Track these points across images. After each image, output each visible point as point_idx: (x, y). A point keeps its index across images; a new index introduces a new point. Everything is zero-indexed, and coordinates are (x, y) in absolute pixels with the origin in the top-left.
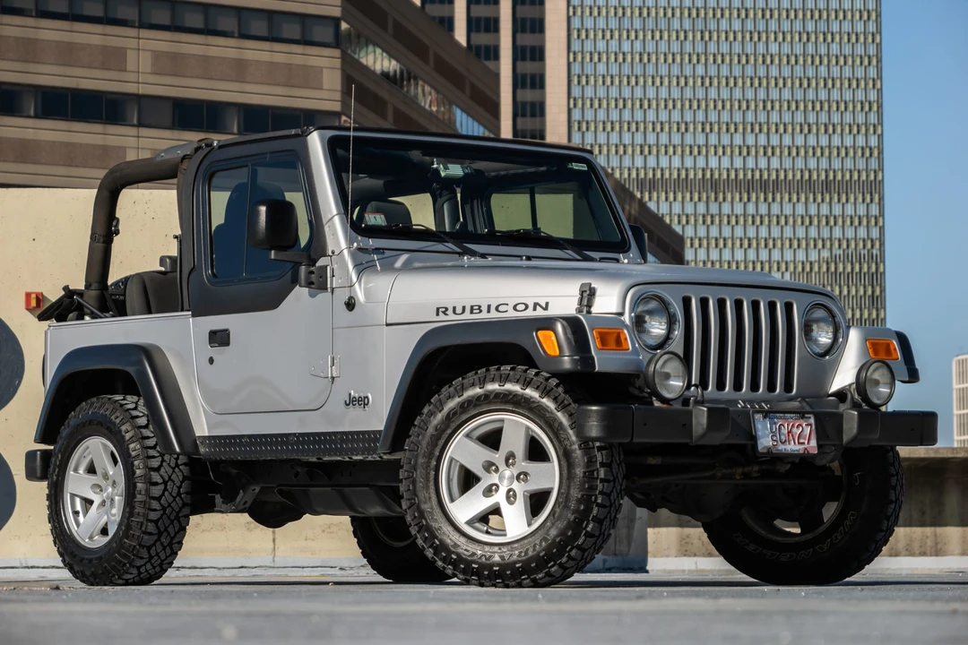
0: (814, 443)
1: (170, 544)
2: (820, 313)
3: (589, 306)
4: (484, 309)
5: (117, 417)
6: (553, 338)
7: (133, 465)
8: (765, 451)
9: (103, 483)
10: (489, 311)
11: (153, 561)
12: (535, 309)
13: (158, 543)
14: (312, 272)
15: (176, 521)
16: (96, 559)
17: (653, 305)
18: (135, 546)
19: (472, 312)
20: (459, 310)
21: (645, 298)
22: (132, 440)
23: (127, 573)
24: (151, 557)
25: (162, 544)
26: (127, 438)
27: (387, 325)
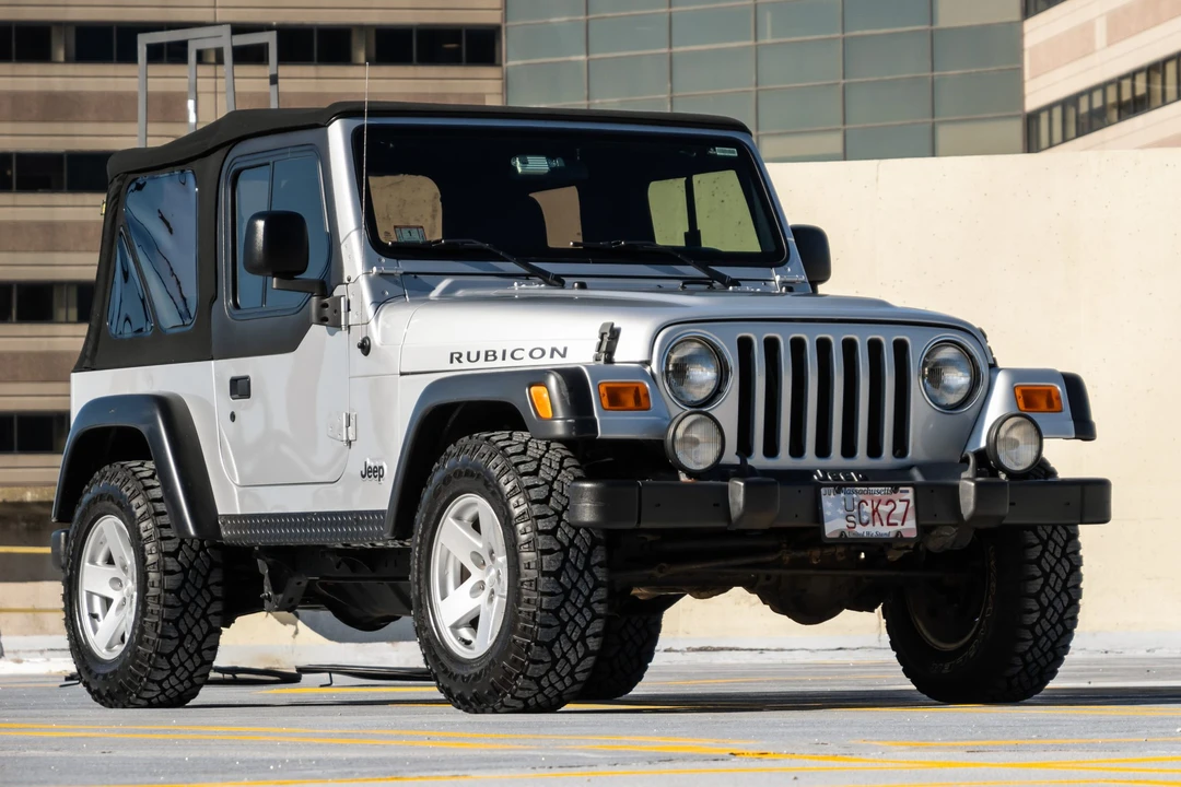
0: (911, 524)
1: (199, 651)
2: (948, 353)
3: (610, 352)
4: (499, 355)
5: (128, 489)
6: (546, 395)
7: (143, 550)
8: (837, 535)
9: (121, 576)
10: (504, 359)
11: (177, 674)
12: (552, 356)
13: (180, 650)
14: (326, 305)
15: (202, 621)
16: (112, 673)
17: (692, 348)
18: (150, 654)
19: (486, 360)
20: (473, 357)
21: (681, 342)
22: (143, 518)
23: (146, 690)
24: (173, 669)
25: (187, 651)
26: (138, 515)
27: (402, 374)
